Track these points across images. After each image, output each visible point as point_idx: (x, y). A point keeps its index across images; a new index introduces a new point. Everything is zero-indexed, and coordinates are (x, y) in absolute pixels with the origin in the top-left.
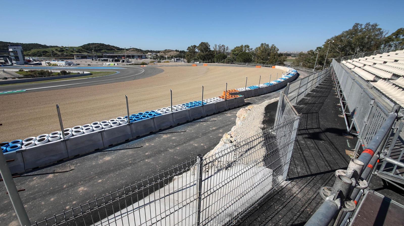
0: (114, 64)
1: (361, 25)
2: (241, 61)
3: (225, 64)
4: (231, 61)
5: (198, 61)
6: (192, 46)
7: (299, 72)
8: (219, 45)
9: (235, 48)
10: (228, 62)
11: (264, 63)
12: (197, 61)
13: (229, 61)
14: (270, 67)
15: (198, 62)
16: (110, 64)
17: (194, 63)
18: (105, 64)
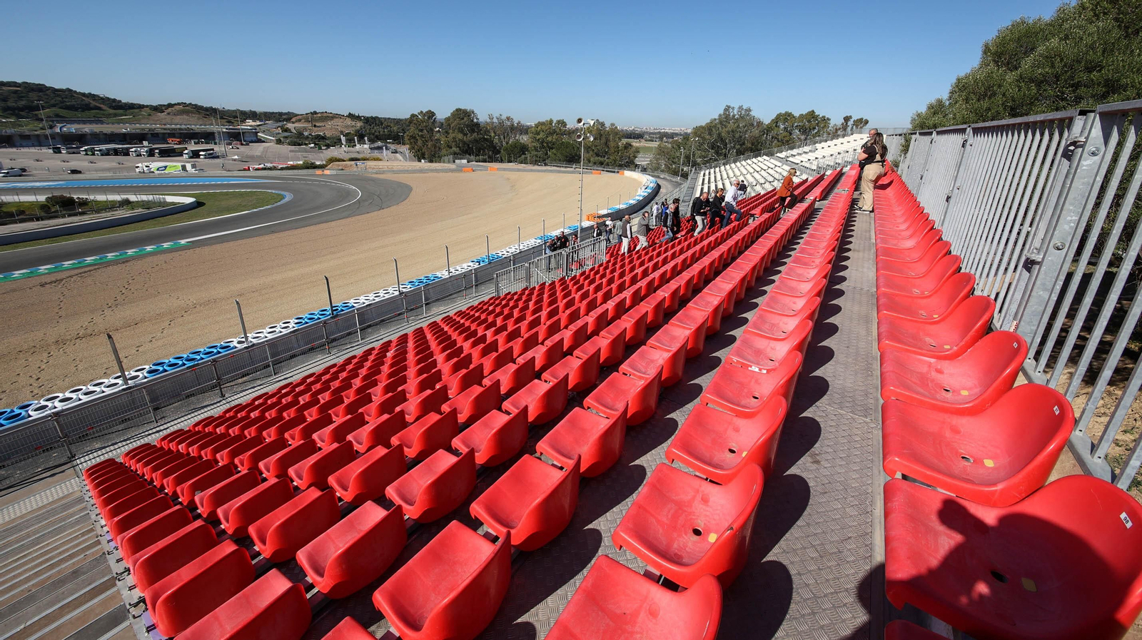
0: (184, 168)
1: (733, 108)
2: (560, 160)
3: (530, 167)
4: (541, 160)
6: (422, 112)
7: (660, 182)
8: (498, 115)
9: (537, 126)
10: (536, 161)
11: (601, 163)
12: (461, 159)
13: (538, 159)
14: (614, 172)
15: (465, 161)
16: (166, 167)
17: (454, 162)
18: (146, 166)
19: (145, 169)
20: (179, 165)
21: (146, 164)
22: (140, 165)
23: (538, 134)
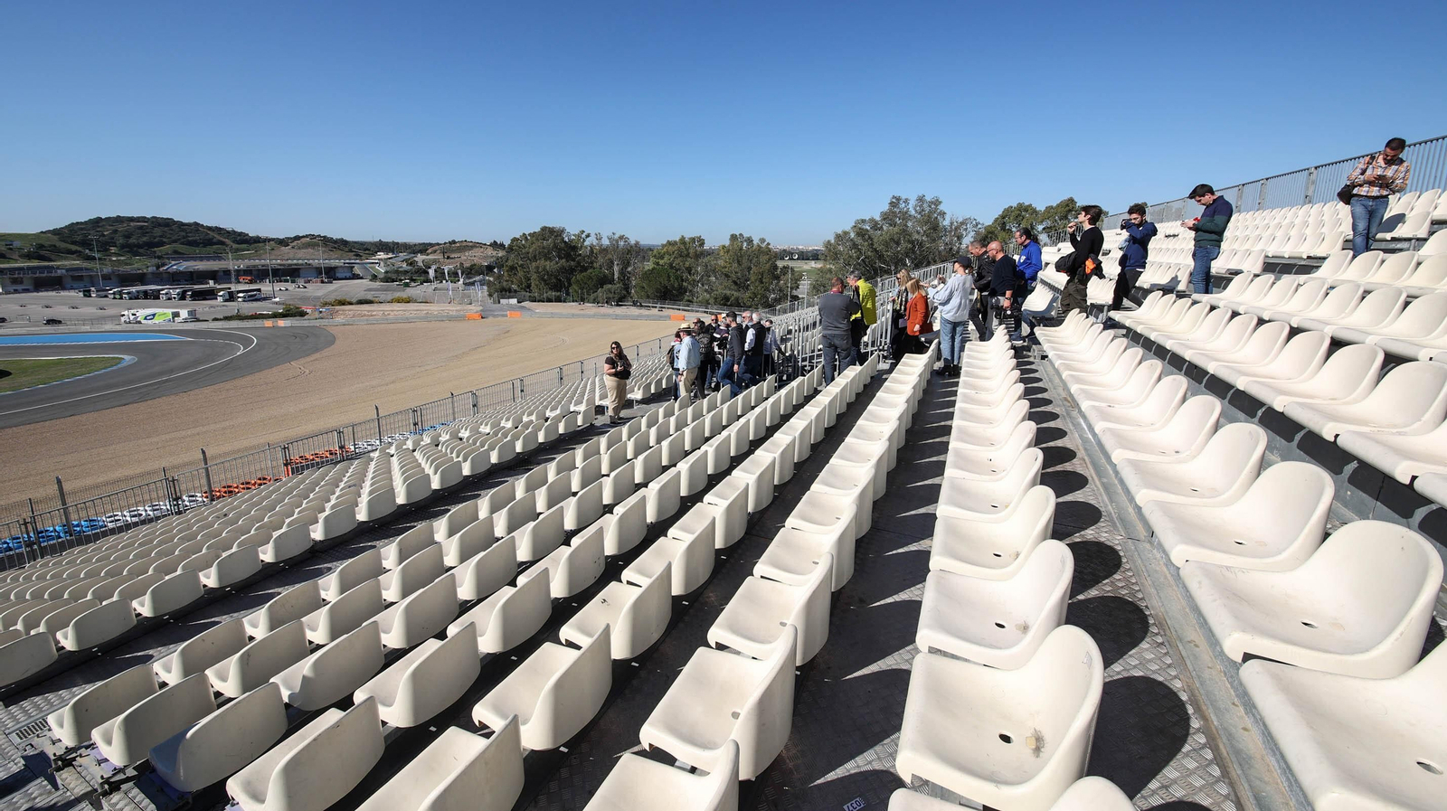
0: (176, 315)
4: (617, 298)
5: (512, 298)
10: (610, 299)
12: (509, 298)
13: (612, 295)
15: (514, 301)
16: (154, 315)
17: (499, 302)
18: (133, 315)
19: (132, 318)
20: (169, 311)
21: (132, 311)
22: (126, 313)
23: (662, 258)
